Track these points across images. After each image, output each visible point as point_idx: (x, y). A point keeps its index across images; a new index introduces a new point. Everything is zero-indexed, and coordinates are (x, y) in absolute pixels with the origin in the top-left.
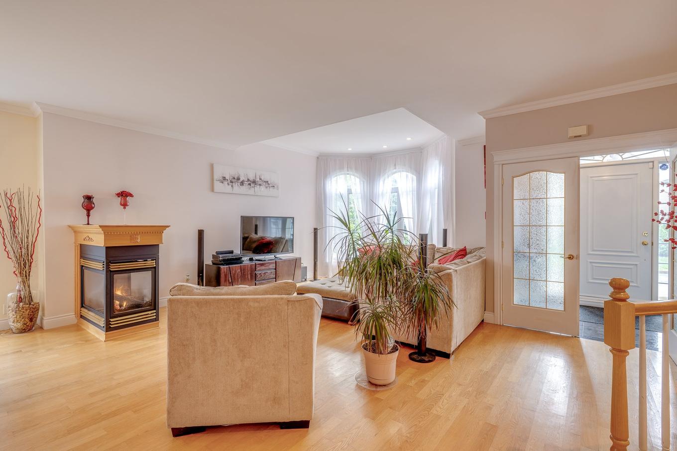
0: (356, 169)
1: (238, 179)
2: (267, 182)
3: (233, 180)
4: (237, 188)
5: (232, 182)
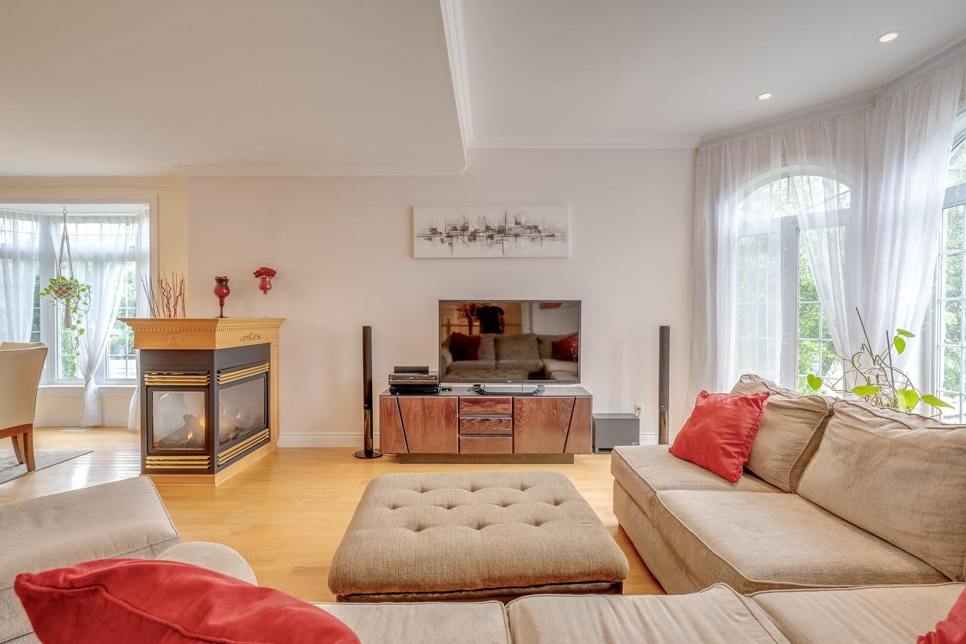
0: (814, 152)
1: (465, 229)
2: (536, 227)
3: (454, 233)
4: (461, 247)
5: (451, 237)
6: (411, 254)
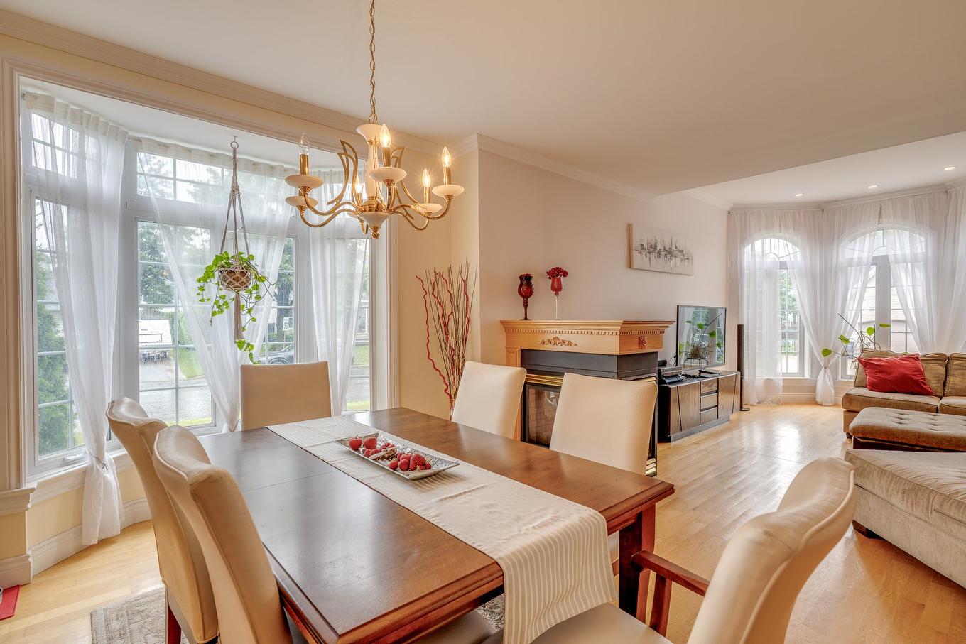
1: (655, 247)
2: (682, 251)
3: (651, 250)
4: (654, 262)
6: (630, 266)
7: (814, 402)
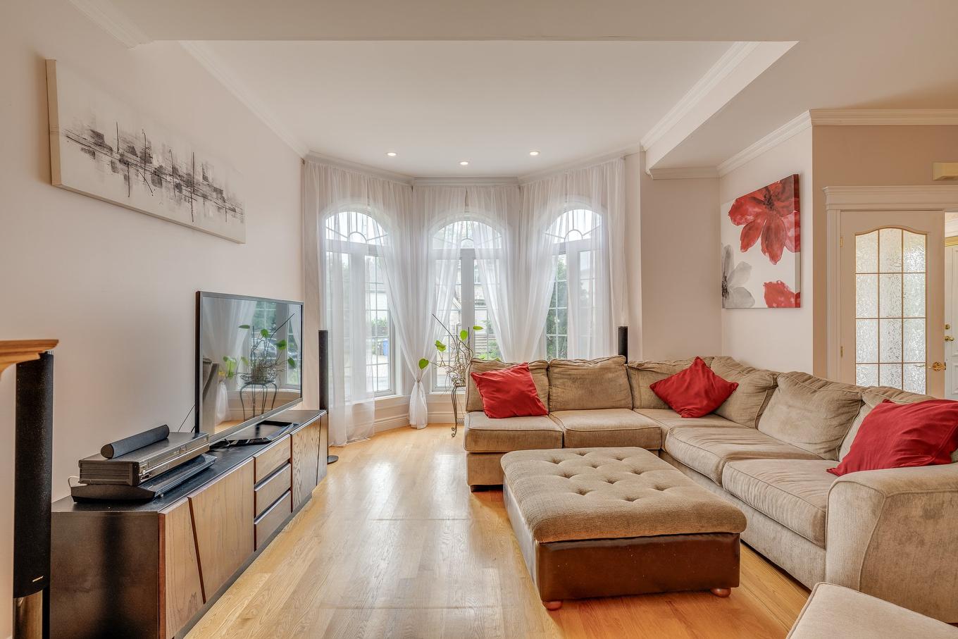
0: (386, 203)
1: (146, 158)
2: (221, 191)
3: (130, 158)
4: (142, 190)
5: (127, 163)
6: (49, 173)
7: (407, 426)
